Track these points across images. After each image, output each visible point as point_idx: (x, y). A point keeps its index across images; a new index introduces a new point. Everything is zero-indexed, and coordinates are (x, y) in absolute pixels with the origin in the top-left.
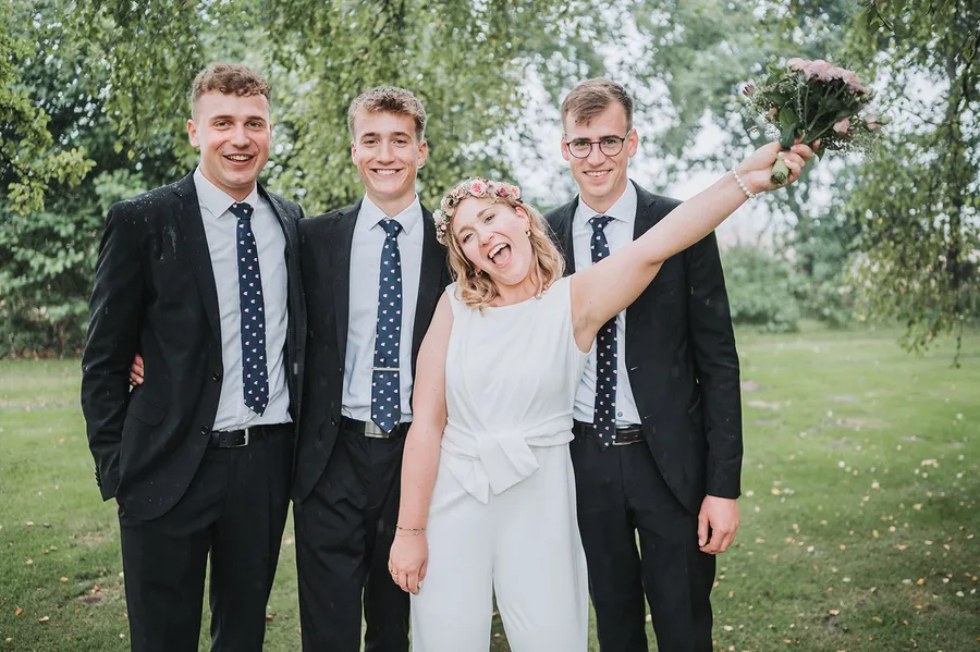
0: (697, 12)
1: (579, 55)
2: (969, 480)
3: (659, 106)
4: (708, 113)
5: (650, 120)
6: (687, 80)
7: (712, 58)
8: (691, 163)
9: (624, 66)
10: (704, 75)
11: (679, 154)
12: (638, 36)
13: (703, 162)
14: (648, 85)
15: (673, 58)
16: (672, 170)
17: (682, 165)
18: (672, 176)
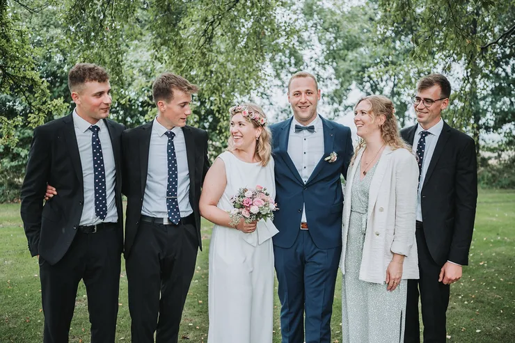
0: (348, 32)
1: (291, 55)
2: (475, 257)
3: (331, 79)
4: (354, 83)
5: (326, 86)
6: (343, 66)
7: (356, 55)
8: (346, 108)
9: (313, 60)
10: (351, 64)
11: (340, 103)
12: (319, 45)
13: (351, 107)
14: (325, 69)
15: (336, 56)
16: (336, 111)
17: (341, 108)
18: (336, 114)
